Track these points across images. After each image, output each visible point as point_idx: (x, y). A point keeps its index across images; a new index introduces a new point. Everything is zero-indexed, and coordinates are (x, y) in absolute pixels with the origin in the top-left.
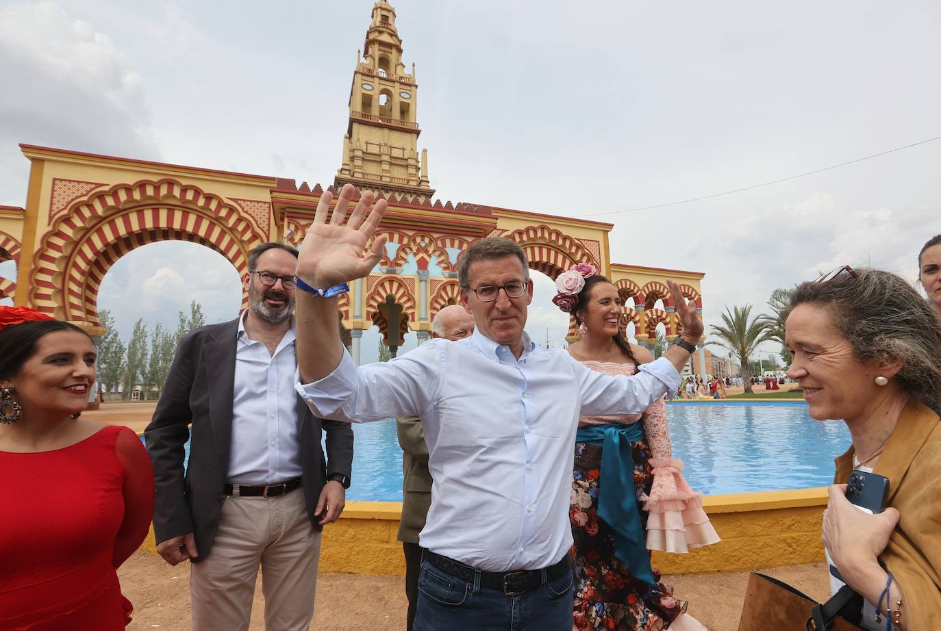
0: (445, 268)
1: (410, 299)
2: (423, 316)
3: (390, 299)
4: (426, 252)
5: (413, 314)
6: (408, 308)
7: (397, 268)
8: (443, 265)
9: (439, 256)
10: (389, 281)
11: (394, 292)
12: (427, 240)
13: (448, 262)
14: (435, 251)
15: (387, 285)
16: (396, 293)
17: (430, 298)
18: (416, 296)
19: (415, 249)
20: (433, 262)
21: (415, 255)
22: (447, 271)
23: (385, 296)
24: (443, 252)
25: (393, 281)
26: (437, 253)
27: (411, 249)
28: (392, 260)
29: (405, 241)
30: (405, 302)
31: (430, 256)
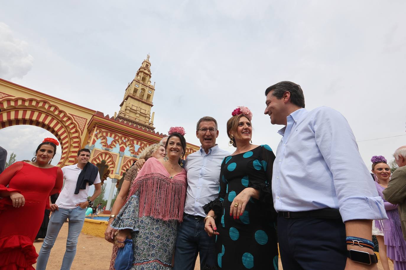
0: (132, 153)
1: (113, 163)
2: (117, 172)
3: (104, 162)
4: (125, 144)
5: (113, 171)
6: (111, 168)
7: (110, 149)
8: (132, 151)
9: (130, 147)
10: (105, 154)
11: (106, 159)
12: (127, 139)
13: (134, 150)
14: (129, 145)
15: (104, 155)
16: (107, 160)
17: (123, 164)
18: (116, 163)
19: (120, 142)
20: (127, 149)
21: (120, 145)
22: (133, 154)
23: (101, 160)
24: (132, 146)
25: (107, 154)
26: (130, 146)
27: (118, 142)
28: (109, 144)
29: (117, 138)
30: (110, 165)
31: (126, 146)
